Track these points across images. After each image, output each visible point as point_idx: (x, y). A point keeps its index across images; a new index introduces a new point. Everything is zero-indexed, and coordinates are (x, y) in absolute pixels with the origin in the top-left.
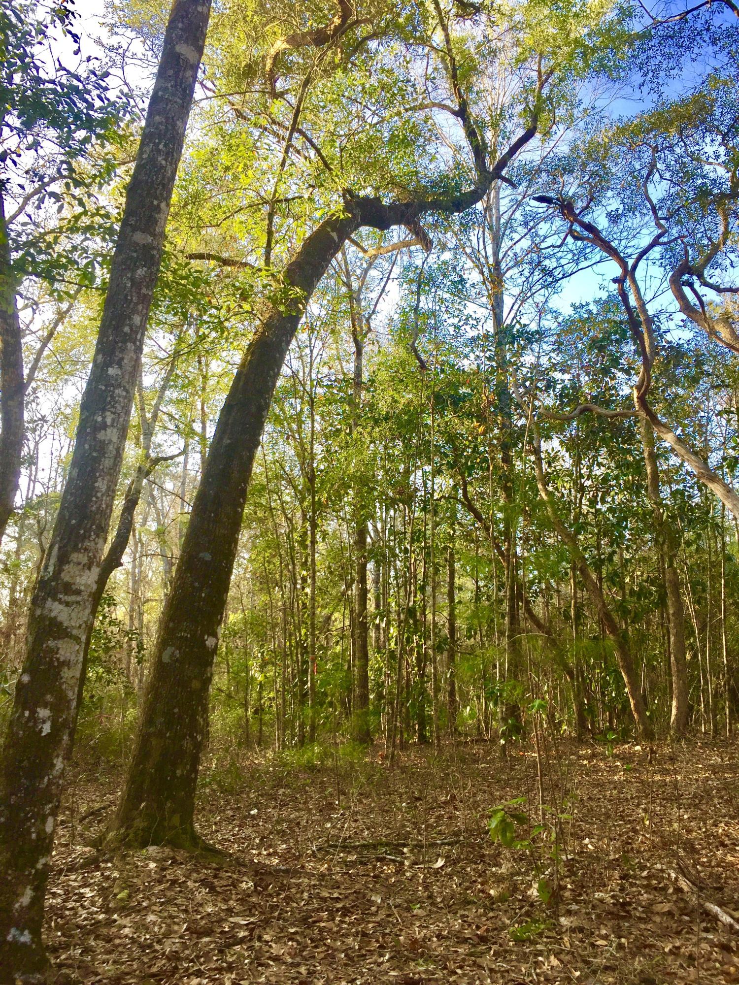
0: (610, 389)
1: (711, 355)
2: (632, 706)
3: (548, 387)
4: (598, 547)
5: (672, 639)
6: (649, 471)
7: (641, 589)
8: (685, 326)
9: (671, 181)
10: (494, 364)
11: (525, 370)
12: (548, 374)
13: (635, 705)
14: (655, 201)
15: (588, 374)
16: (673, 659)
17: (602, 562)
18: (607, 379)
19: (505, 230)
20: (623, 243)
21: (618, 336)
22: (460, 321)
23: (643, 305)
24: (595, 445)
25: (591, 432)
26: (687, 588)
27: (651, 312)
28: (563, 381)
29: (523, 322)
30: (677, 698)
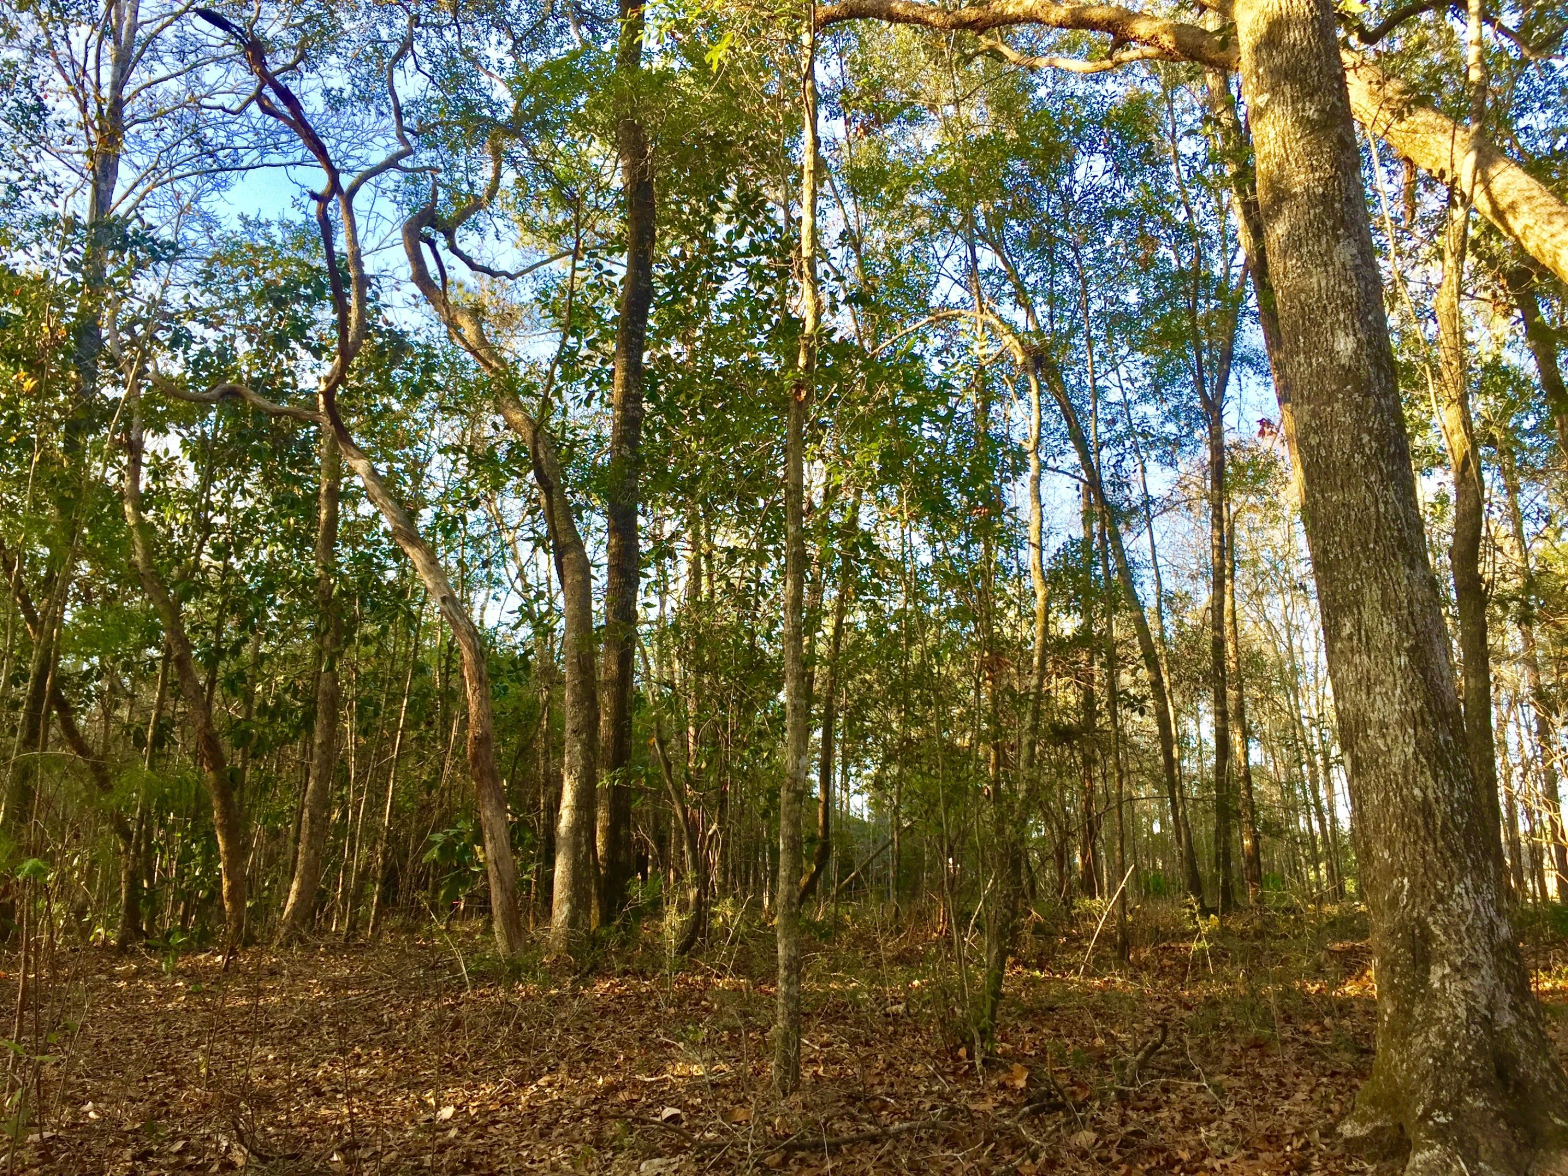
0: (283, 374)
1: (447, 361)
2: (225, 891)
3: (175, 342)
4: (218, 630)
5: (311, 785)
6: (323, 516)
7: (278, 705)
8: (417, 306)
9: (432, 78)
10: (79, 277)
11: (137, 305)
12: (178, 321)
13: (230, 889)
14: (402, 101)
15: (250, 340)
16: (306, 814)
17: (220, 653)
18: (281, 356)
19: (143, 52)
20: (343, 146)
21: (309, 291)
22: (22, 179)
23: (357, 256)
24: (242, 460)
25: (239, 434)
26: (350, 707)
27: (368, 270)
28: (204, 340)
29: (147, 219)
30: (302, 877)
